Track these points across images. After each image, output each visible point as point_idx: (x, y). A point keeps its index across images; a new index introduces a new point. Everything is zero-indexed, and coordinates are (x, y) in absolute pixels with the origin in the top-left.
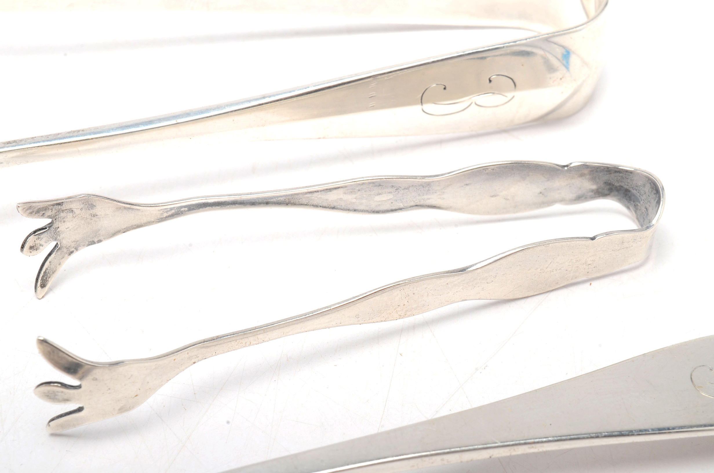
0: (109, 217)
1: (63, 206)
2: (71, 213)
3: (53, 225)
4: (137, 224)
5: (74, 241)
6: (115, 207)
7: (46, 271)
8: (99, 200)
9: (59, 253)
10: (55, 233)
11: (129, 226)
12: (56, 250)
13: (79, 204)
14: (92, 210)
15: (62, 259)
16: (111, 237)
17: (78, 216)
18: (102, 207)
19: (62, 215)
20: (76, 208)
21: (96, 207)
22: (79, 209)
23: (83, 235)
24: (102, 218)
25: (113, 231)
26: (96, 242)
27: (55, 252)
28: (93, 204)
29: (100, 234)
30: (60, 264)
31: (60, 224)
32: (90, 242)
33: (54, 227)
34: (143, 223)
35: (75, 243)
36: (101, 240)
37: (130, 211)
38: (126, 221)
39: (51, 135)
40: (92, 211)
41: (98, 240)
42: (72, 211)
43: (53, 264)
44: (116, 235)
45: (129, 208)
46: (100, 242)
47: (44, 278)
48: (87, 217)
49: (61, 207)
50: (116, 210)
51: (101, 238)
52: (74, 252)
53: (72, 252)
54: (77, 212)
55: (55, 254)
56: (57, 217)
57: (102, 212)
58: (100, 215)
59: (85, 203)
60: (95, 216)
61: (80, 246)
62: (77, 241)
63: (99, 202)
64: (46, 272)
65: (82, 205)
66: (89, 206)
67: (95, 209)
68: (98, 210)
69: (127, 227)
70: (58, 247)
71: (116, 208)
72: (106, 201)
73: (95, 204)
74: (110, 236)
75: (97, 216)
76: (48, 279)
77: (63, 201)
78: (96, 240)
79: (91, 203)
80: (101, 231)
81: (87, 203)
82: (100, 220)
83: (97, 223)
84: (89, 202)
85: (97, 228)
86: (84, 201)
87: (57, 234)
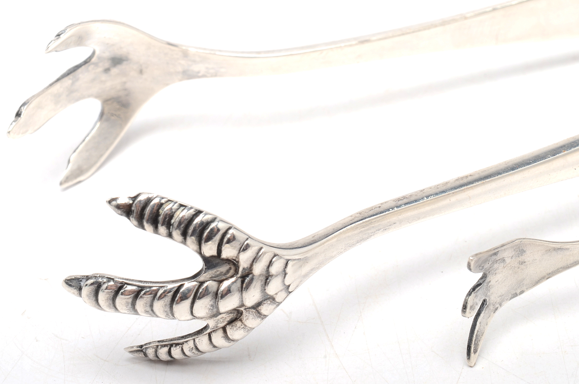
0: (536, 262)
1: (498, 256)
2: (503, 263)
3: (486, 279)
4: (563, 266)
5: (500, 296)
6: (544, 250)
7: (477, 333)
8: (530, 244)
9: (487, 312)
10: (487, 289)
11: (555, 269)
12: (485, 309)
13: (511, 252)
14: (521, 257)
15: (489, 318)
16: (535, 285)
17: (508, 266)
18: (532, 252)
19: (496, 266)
20: (508, 256)
21: (526, 253)
22: (510, 257)
23: (509, 287)
24: (530, 264)
25: (538, 278)
26: (518, 294)
27: (484, 310)
28: (523, 250)
29: (524, 284)
30: (487, 324)
31: (492, 278)
32: (513, 294)
33: (487, 282)
34: (569, 264)
35: (501, 298)
36: (523, 291)
37: (559, 252)
38: (552, 265)
39: (439, 185)
40: (521, 259)
41: (521, 291)
42: (504, 260)
43: (482, 325)
44: (540, 282)
45: (559, 248)
46: (522, 293)
47: (476, 342)
48: (515, 265)
49: (496, 257)
50: (545, 253)
51: (524, 288)
52: (499, 308)
53: (496, 309)
54: (508, 260)
55: (484, 313)
56: (491, 269)
57: (530, 258)
58: (528, 261)
59: (516, 250)
60: (523, 264)
61: (504, 301)
62: (503, 295)
63: (530, 246)
64: (477, 335)
65: (513, 253)
66: (520, 253)
67: (524, 255)
68: (527, 255)
69: (552, 271)
70: (486, 304)
71: (546, 251)
72: (537, 244)
73: (525, 249)
74: (533, 285)
75: (525, 264)
76: (478, 343)
77: (499, 250)
78: (518, 291)
79: (521, 249)
80: (525, 280)
81: (518, 249)
82: (527, 268)
83: (523, 272)
84: (520, 248)
85: (522, 277)
86: (516, 248)
87: (488, 289)
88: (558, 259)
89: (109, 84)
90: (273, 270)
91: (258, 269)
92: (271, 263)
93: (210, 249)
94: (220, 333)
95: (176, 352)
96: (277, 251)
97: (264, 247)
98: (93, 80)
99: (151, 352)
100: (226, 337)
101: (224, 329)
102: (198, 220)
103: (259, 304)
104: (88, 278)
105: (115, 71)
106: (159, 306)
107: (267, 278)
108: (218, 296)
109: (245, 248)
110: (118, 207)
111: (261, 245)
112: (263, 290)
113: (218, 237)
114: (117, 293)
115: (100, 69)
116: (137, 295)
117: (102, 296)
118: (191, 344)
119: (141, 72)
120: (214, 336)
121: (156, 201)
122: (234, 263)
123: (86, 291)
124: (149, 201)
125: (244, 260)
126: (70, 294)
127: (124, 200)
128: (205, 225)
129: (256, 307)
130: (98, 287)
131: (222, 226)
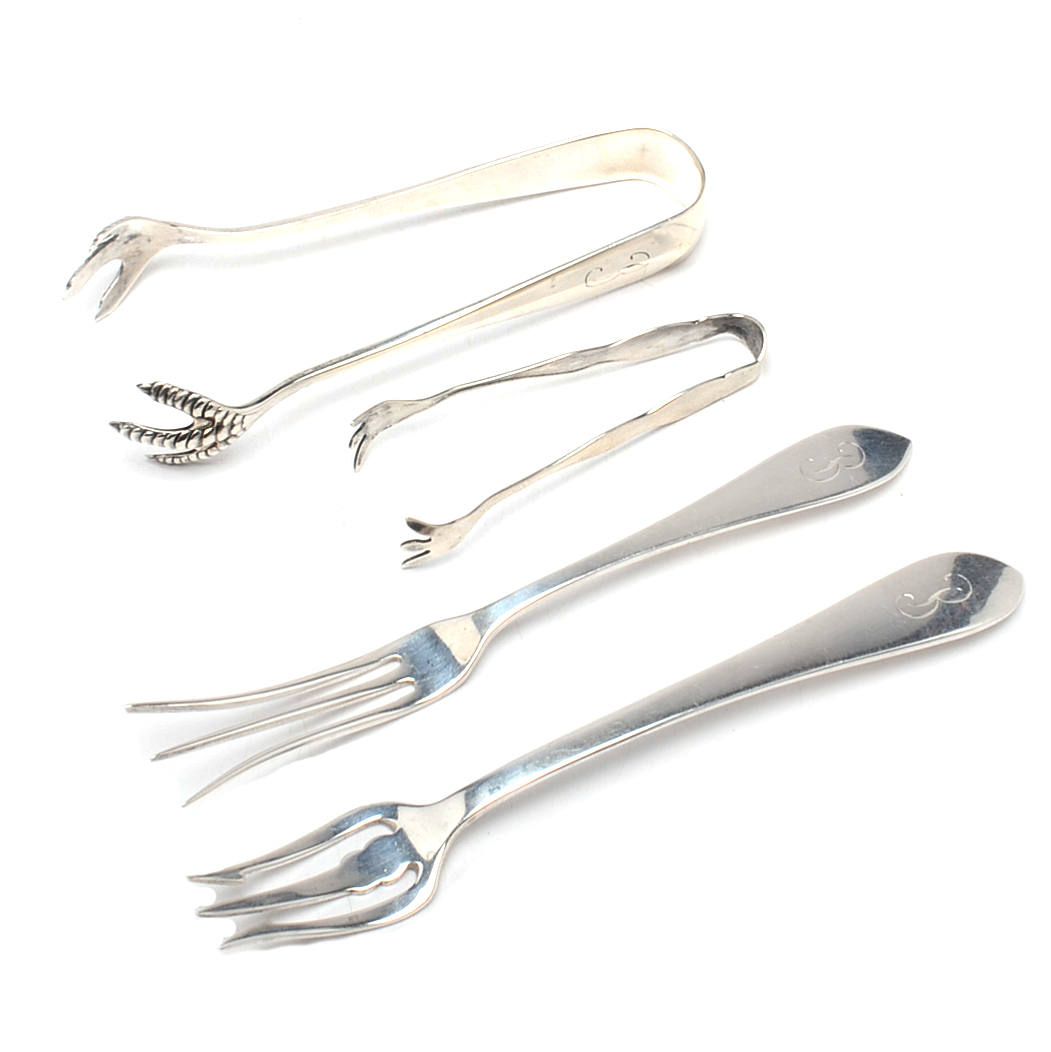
0: (397, 412)
1: (373, 412)
2: (376, 416)
3: (365, 425)
5: (375, 431)
6: (403, 405)
7: (360, 453)
10: (365, 431)
12: (365, 441)
13: (381, 409)
14: (388, 410)
15: (369, 443)
16: (399, 422)
17: (380, 416)
18: (395, 407)
19: (371, 418)
20: (379, 411)
21: (391, 408)
23: (381, 425)
25: (400, 419)
28: (389, 406)
29: (391, 423)
30: (367, 447)
31: (369, 424)
32: (384, 428)
37: (412, 405)
38: (407, 412)
41: (389, 426)
42: (377, 414)
43: (363, 449)
45: (412, 403)
48: (384, 415)
51: (391, 425)
52: (375, 437)
53: (373, 438)
54: (379, 413)
55: (365, 443)
56: (367, 421)
57: (394, 410)
61: (379, 433)
62: (377, 430)
63: (393, 404)
66: (387, 408)
70: (366, 439)
72: (398, 403)
73: (391, 406)
74: (397, 422)
75: (391, 413)
77: (374, 409)
78: (387, 427)
80: (391, 421)
82: (393, 414)
83: (390, 417)
84: (387, 406)
85: (389, 420)
86: (385, 406)
87: (367, 428)
88: (412, 409)
89: (127, 250)
90: (235, 422)
91: (226, 422)
92: (234, 418)
93: (198, 412)
94: (204, 453)
95: (177, 461)
96: (238, 411)
97: (231, 410)
98: (117, 249)
99: (161, 460)
100: (207, 454)
101: (206, 451)
102: (190, 398)
103: (228, 438)
104: (124, 424)
105: (131, 242)
106: (167, 442)
107: (232, 426)
108: (203, 437)
109: (218, 411)
110: (143, 389)
111: (228, 409)
112: (229, 432)
113: (203, 406)
114: (142, 435)
115: (122, 242)
116: (155, 435)
117: (133, 435)
118: (186, 458)
119: (149, 240)
120: (200, 455)
121: (165, 387)
122: (212, 420)
123: (123, 431)
124: (161, 386)
125: (218, 419)
126: (114, 430)
127: (147, 385)
128: (196, 400)
129: (225, 441)
130: (130, 431)
131: (205, 400)
